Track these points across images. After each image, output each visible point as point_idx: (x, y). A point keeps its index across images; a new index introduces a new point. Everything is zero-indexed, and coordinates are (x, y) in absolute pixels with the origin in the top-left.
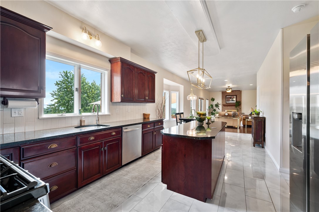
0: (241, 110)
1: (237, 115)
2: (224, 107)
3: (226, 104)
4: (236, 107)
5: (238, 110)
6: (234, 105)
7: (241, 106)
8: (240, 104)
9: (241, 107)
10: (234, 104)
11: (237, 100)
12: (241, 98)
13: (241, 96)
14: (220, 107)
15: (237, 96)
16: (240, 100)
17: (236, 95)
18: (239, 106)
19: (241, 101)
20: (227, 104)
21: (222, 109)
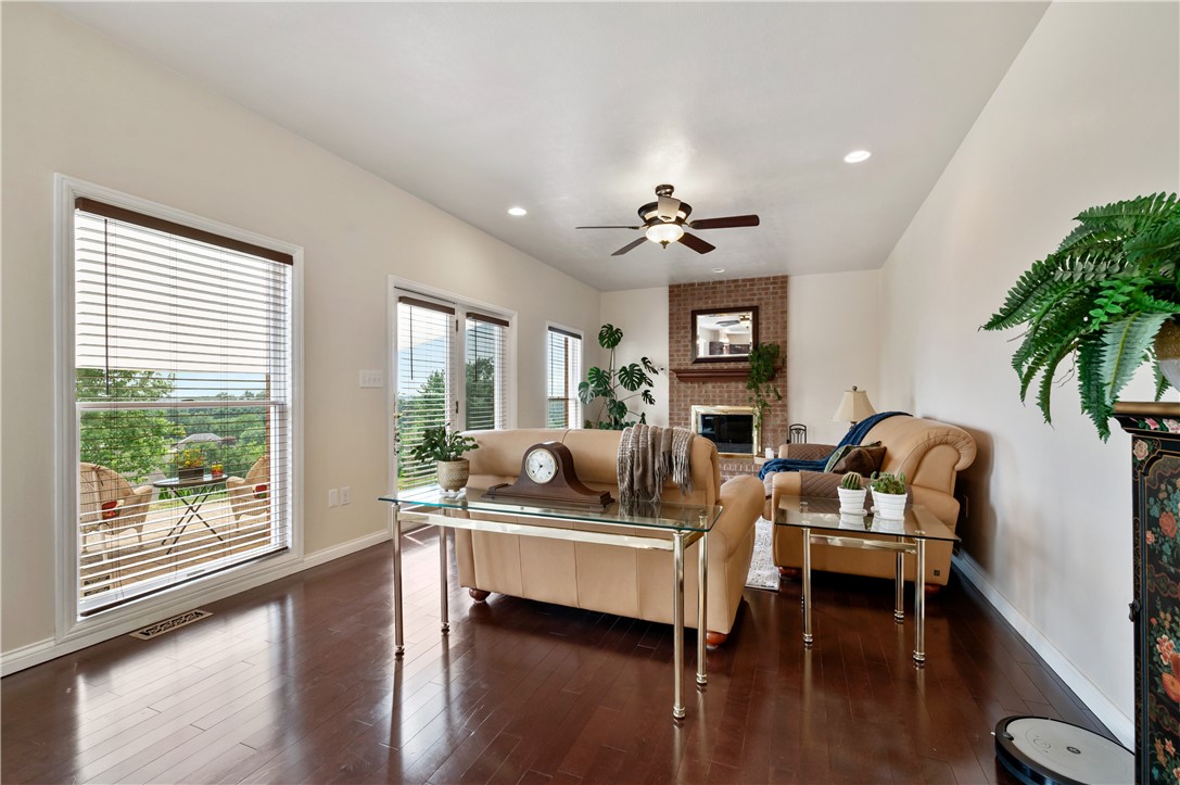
0: (785, 407)
1: (677, 478)
2: (682, 385)
3: (696, 367)
4: (754, 386)
5: (765, 405)
6: (743, 371)
7: (785, 377)
8: (779, 363)
9: (785, 387)
10: (741, 365)
11: (762, 341)
12: (785, 327)
13: (785, 312)
14: (661, 386)
15: (762, 315)
16: (779, 341)
17: (755, 303)
18: (771, 378)
19: (785, 342)
20: (703, 366)
21: (671, 401)
